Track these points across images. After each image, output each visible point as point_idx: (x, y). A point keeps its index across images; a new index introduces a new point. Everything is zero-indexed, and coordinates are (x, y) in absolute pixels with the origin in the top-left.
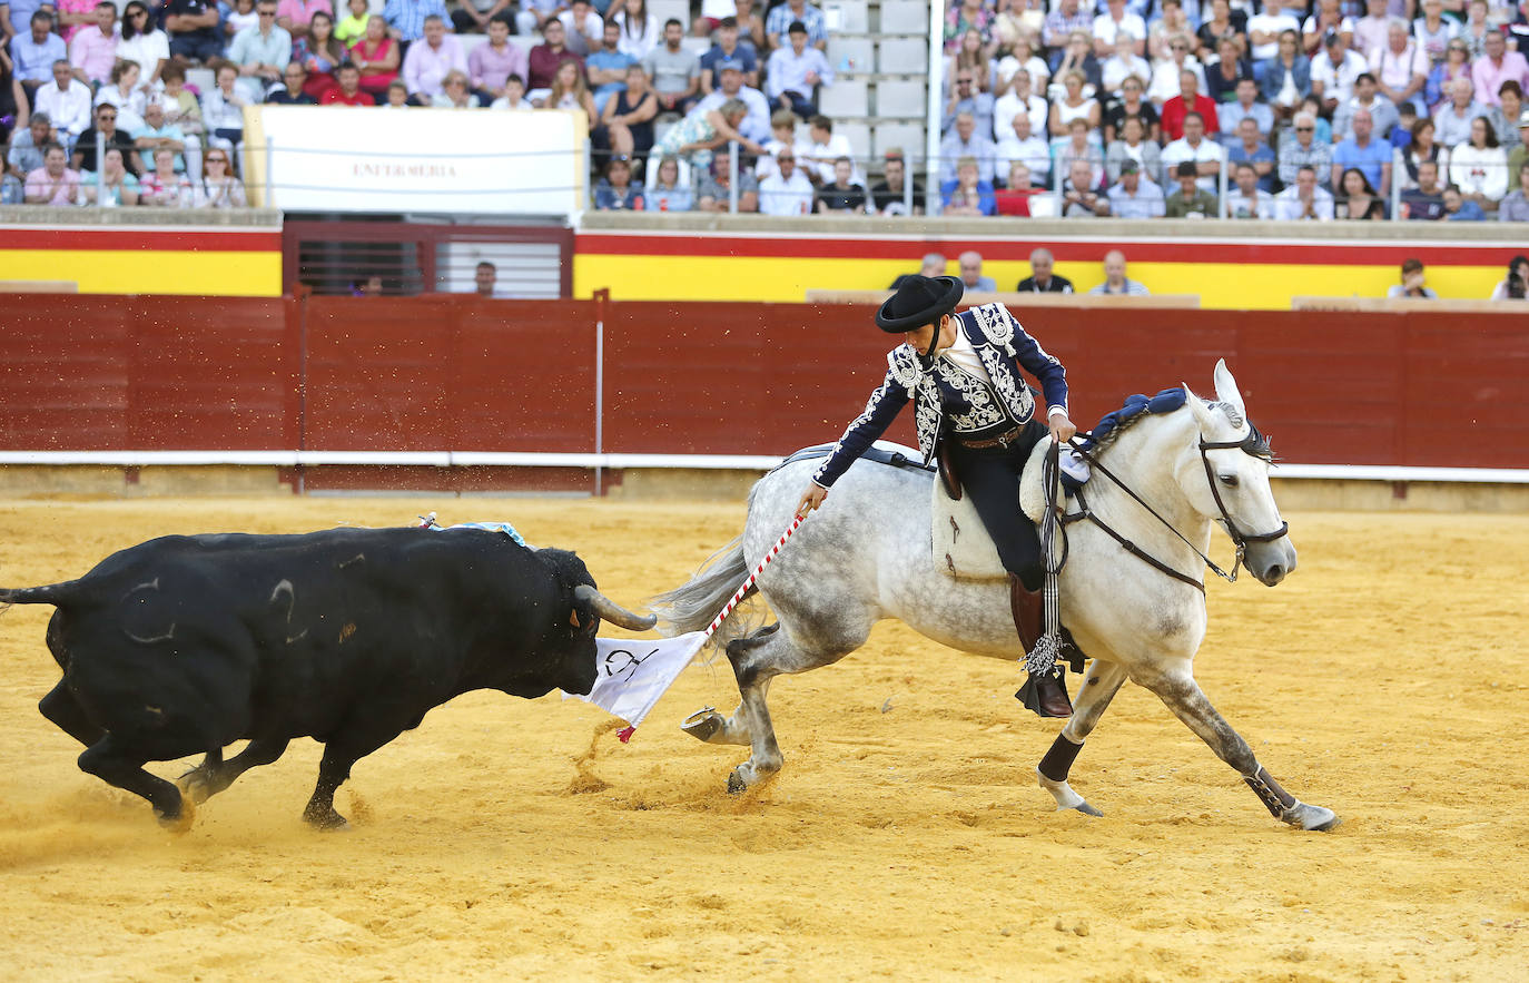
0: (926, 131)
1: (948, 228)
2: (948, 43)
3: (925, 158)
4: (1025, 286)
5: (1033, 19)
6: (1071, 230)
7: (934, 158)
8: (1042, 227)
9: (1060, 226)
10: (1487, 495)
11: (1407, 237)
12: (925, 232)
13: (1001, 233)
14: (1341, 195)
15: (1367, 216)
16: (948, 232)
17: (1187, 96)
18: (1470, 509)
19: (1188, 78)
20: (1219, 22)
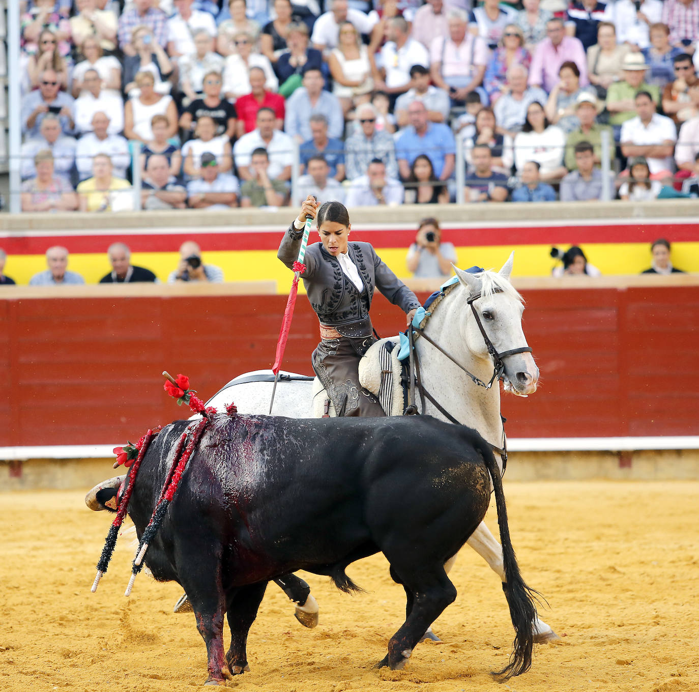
0: (7, 131)
1: (31, 224)
2: (25, 41)
3: (7, 158)
4: (107, 279)
5: (108, 19)
6: (151, 223)
7: (16, 157)
8: (121, 221)
9: (140, 219)
10: (557, 463)
11: (472, 219)
12: (10, 229)
13: (83, 228)
14: (410, 182)
15: (434, 200)
16: (31, 228)
17: (257, 91)
18: (541, 477)
19: (256, 73)
20: (283, 21)
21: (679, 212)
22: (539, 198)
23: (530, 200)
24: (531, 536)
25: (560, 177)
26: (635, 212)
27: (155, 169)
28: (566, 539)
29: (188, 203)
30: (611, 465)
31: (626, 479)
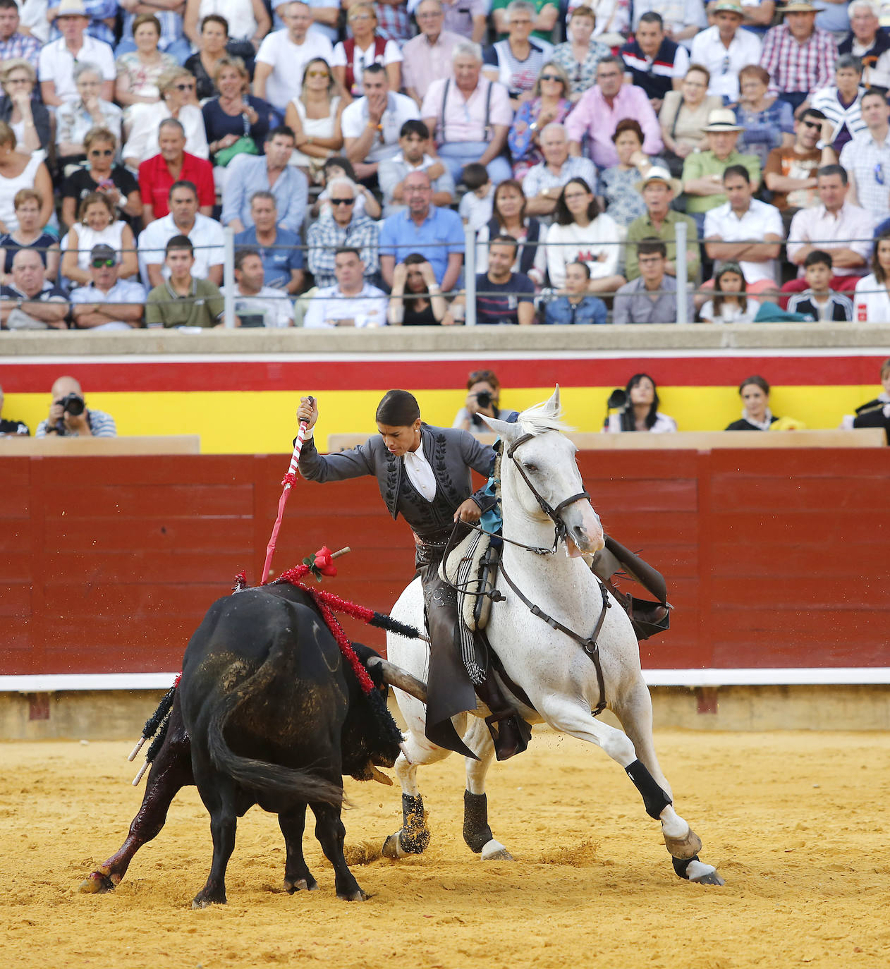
19: (169, 131)
20: (213, 54)
21: (787, 341)
22: (585, 319)
23: (573, 322)
24: (570, 811)
25: (613, 289)
26: (724, 342)
27: (23, 268)
28: (622, 816)
29: (71, 321)
30: (687, 707)
31: (708, 730)
